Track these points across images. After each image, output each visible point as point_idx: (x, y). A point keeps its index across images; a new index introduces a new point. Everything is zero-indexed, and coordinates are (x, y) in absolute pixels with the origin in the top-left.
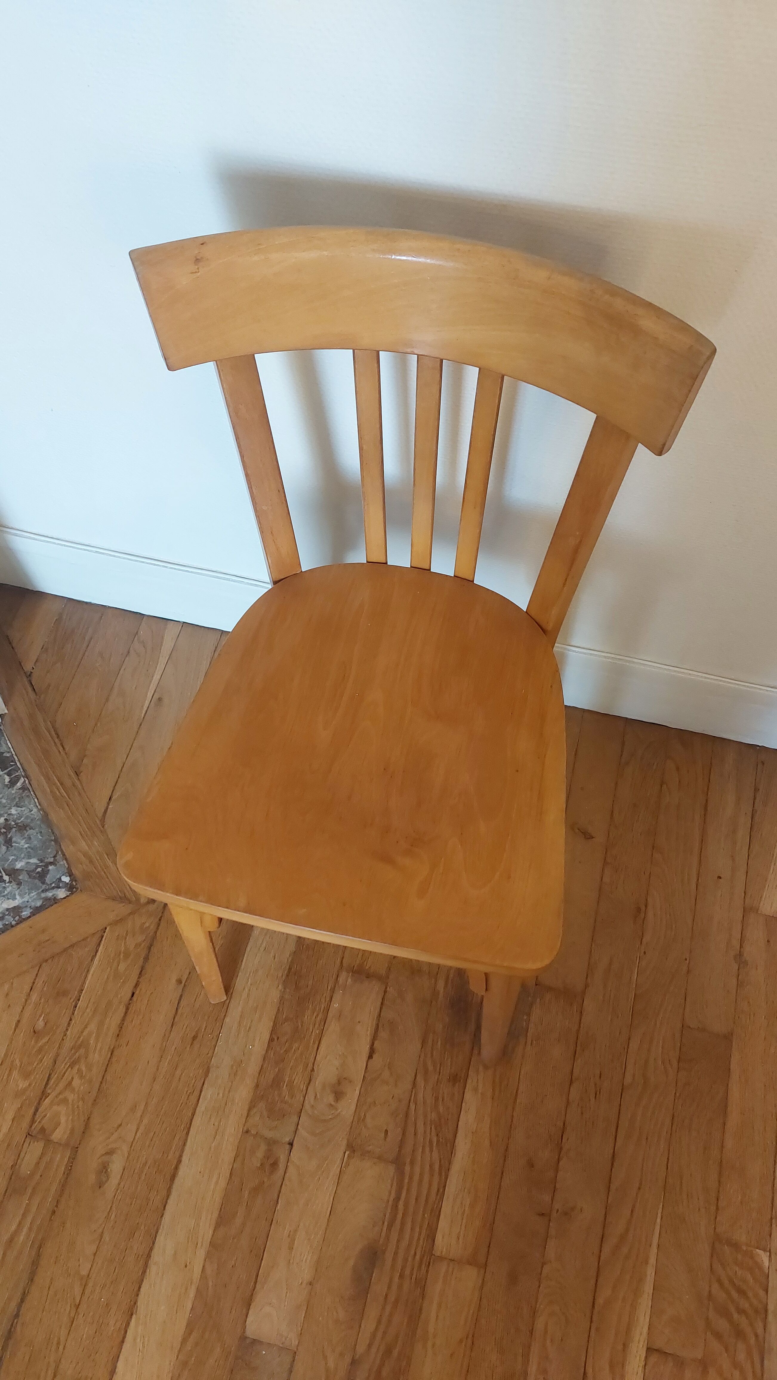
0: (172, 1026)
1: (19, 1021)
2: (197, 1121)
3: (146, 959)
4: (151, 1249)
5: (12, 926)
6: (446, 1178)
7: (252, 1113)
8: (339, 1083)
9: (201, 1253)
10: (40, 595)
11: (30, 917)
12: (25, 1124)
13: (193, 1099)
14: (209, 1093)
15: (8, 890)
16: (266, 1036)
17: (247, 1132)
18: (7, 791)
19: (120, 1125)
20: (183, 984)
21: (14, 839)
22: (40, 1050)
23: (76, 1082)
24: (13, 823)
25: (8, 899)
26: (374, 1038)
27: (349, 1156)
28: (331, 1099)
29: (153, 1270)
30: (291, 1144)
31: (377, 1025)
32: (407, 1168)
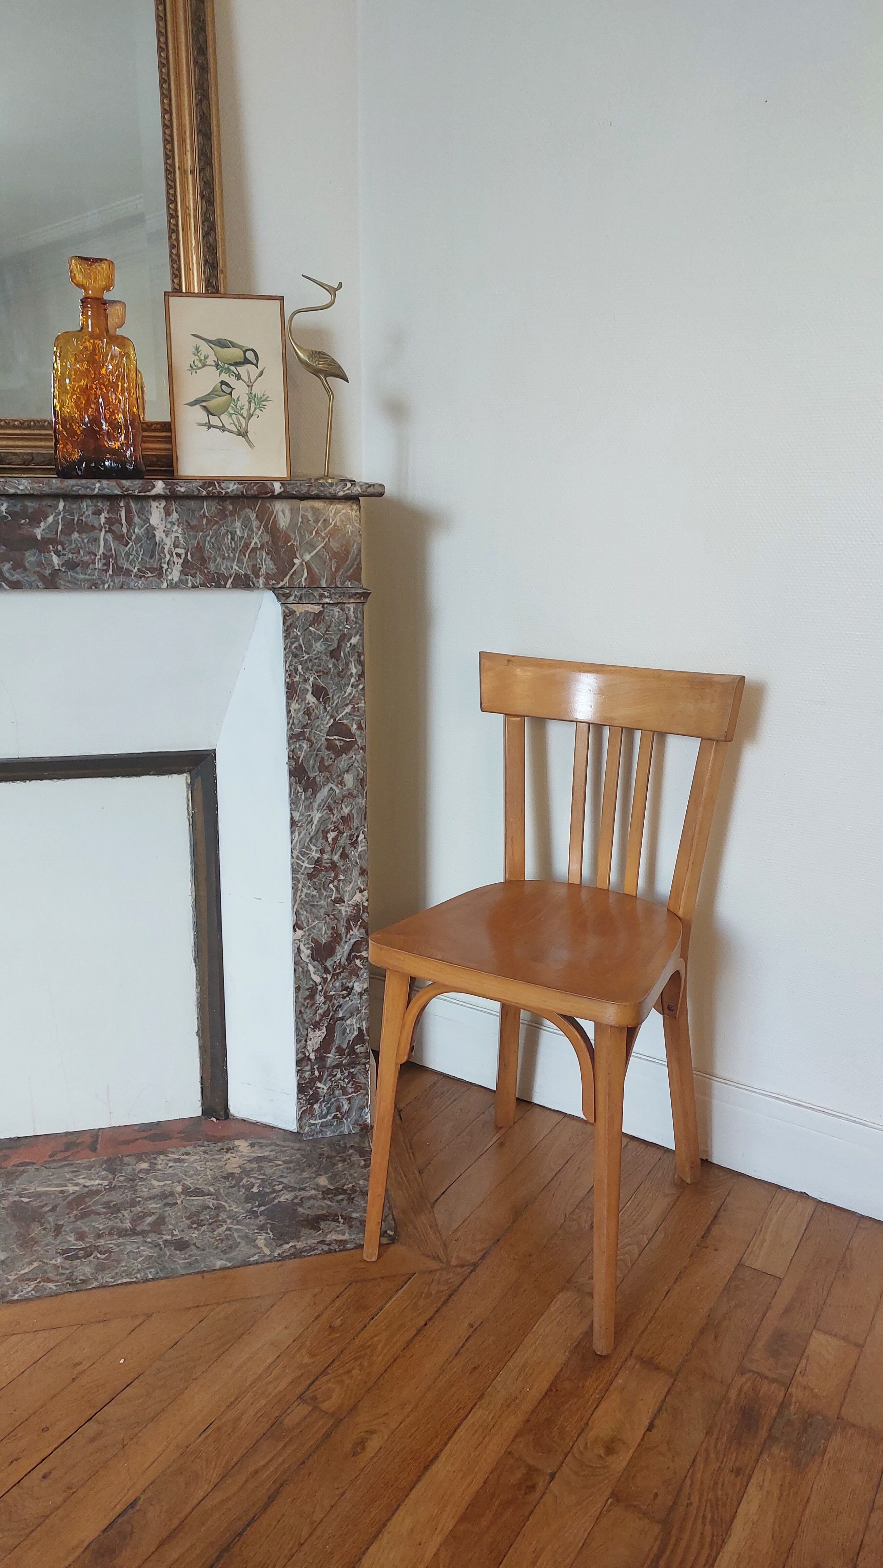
0: (456, 1355)
1: (319, 1316)
2: (461, 1431)
3: (445, 1303)
4: (388, 1520)
5: (336, 1252)
6: (718, 1553)
7: (518, 1440)
8: (613, 1440)
9: (438, 1539)
10: (424, 1069)
11: (352, 1249)
12: (299, 1390)
13: (462, 1413)
14: (478, 1414)
15: (341, 1228)
16: (546, 1386)
17: (509, 1453)
18: (360, 1170)
19: (387, 1414)
20: (474, 1328)
21: (355, 1199)
22: (331, 1341)
23: (355, 1372)
24: (358, 1189)
25: (338, 1234)
26: (655, 1417)
27: (611, 1504)
28: (602, 1452)
29: (385, 1537)
30: (553, 1476)
31: (660, 1409)
32: (674, 1532)
